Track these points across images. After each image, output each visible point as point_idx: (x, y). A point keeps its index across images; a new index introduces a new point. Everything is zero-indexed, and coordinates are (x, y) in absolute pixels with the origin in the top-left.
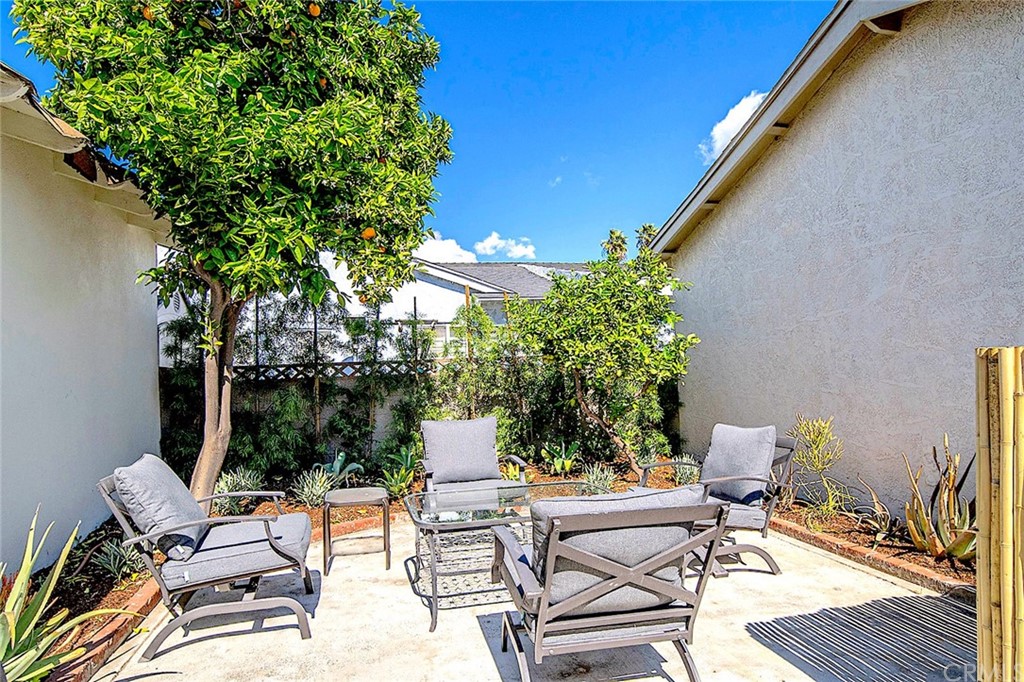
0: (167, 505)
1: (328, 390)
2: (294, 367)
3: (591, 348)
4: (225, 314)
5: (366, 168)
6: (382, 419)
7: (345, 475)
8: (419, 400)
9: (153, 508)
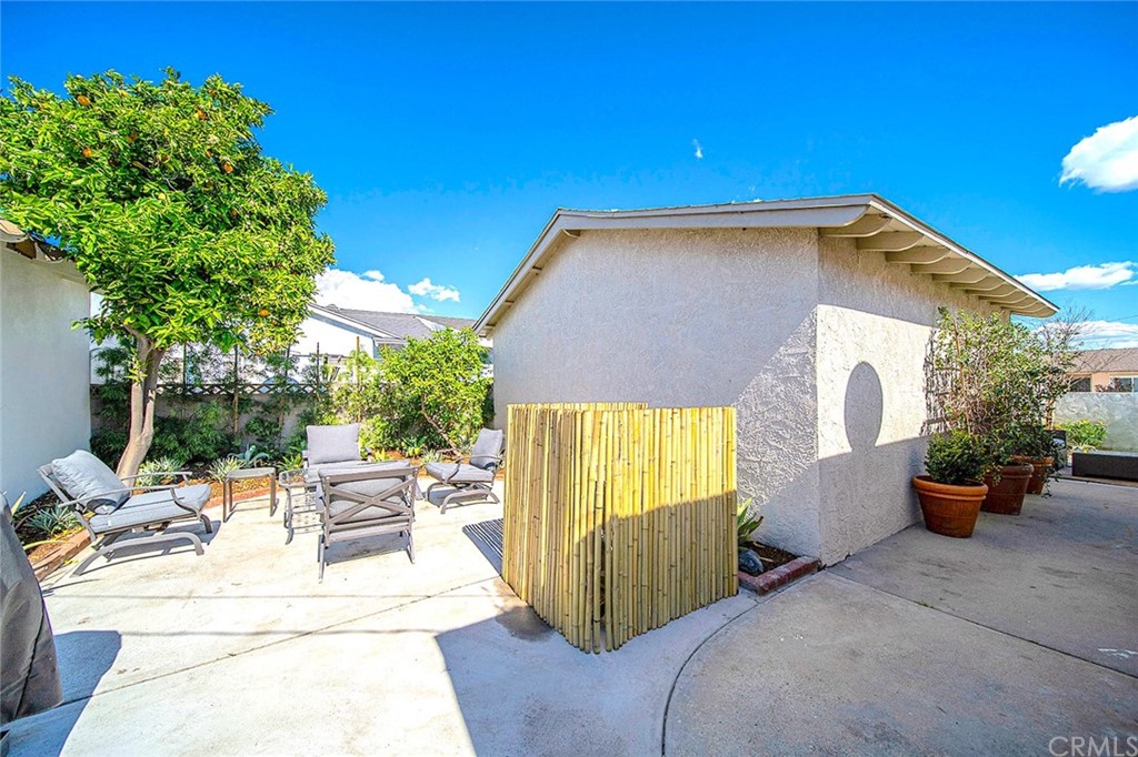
0: (96, 481)
1: (245, 403)
2: (218, 386)
3: (427, 383)
4: (150, 355)
5: (262, 273)
6: (290, 422)
7: (254, 460)
8: (318, 410)
9: (83, 484)
